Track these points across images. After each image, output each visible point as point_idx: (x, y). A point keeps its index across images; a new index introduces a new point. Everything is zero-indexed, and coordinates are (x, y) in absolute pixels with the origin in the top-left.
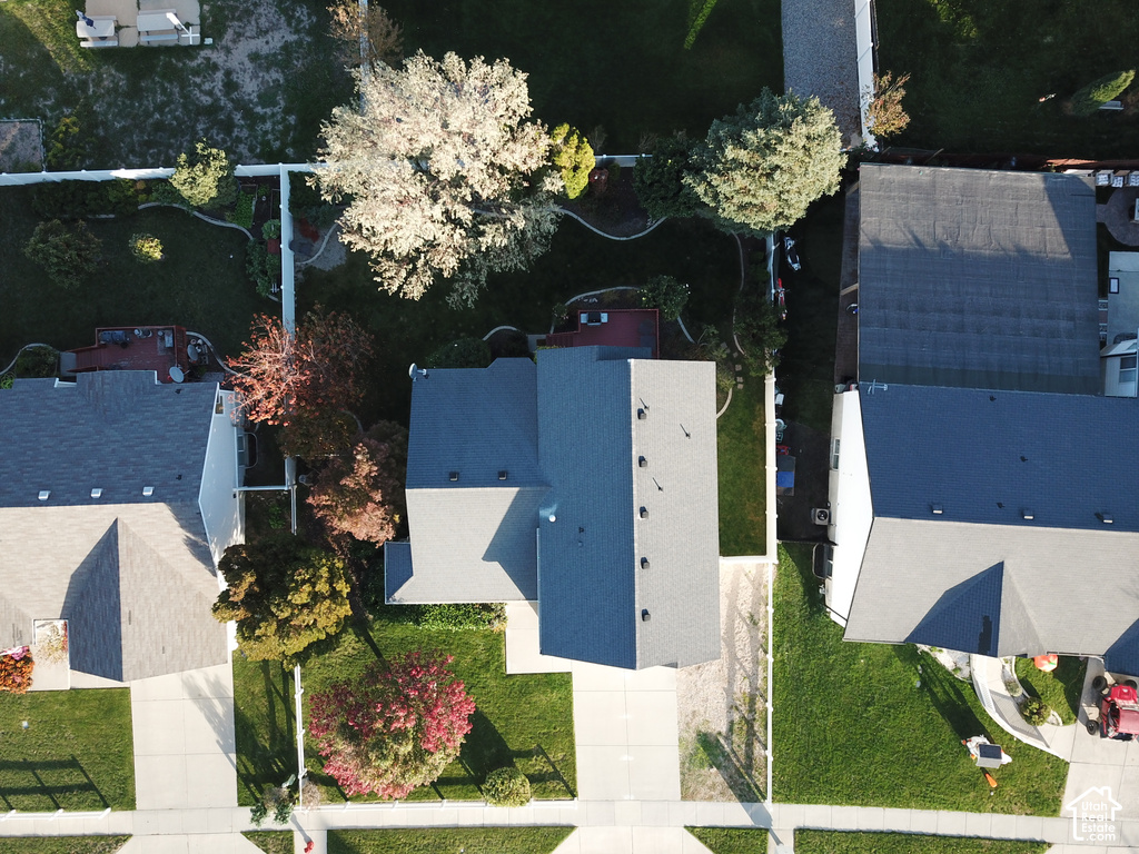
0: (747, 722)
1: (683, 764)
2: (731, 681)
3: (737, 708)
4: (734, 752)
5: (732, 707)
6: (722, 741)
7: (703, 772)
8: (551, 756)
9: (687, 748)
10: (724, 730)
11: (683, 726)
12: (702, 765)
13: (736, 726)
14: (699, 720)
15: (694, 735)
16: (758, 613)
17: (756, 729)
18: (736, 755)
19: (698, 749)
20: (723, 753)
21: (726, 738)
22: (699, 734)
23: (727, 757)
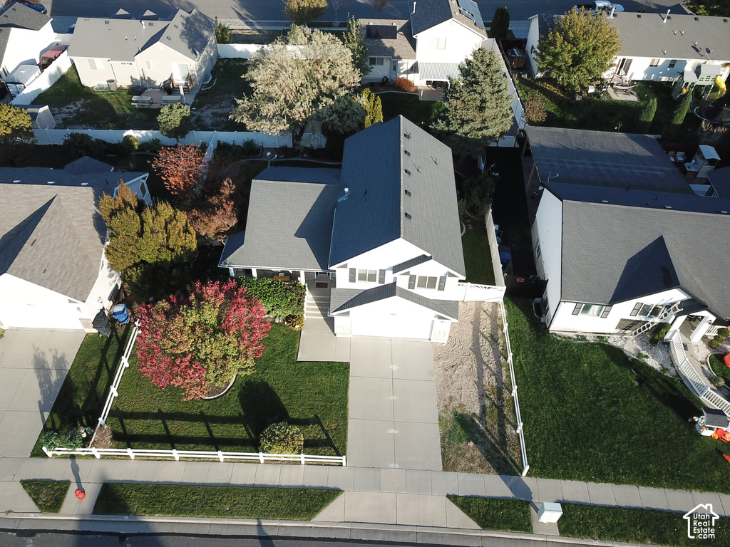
0: (497, 407)
1: (443, 439)
2: (480, 376)
3: (487, 397)
4: (488, 431)
5: (483, 396)
6: (477, 421)
7: (461, 445)
8: (325, 426)
9: (446, 426)
10: (478, 412)
11: (442, 408)
12: (460, 440)
13: (488, 410)
14: (455, 404)
15: (452, 415)
16: (497, 334)
17: (505, 412)
18: (490, 433)
19: (455, 426)
20: (479, 431)
21: (480, 419)
22: (456, 414)
23: (482, 434)
